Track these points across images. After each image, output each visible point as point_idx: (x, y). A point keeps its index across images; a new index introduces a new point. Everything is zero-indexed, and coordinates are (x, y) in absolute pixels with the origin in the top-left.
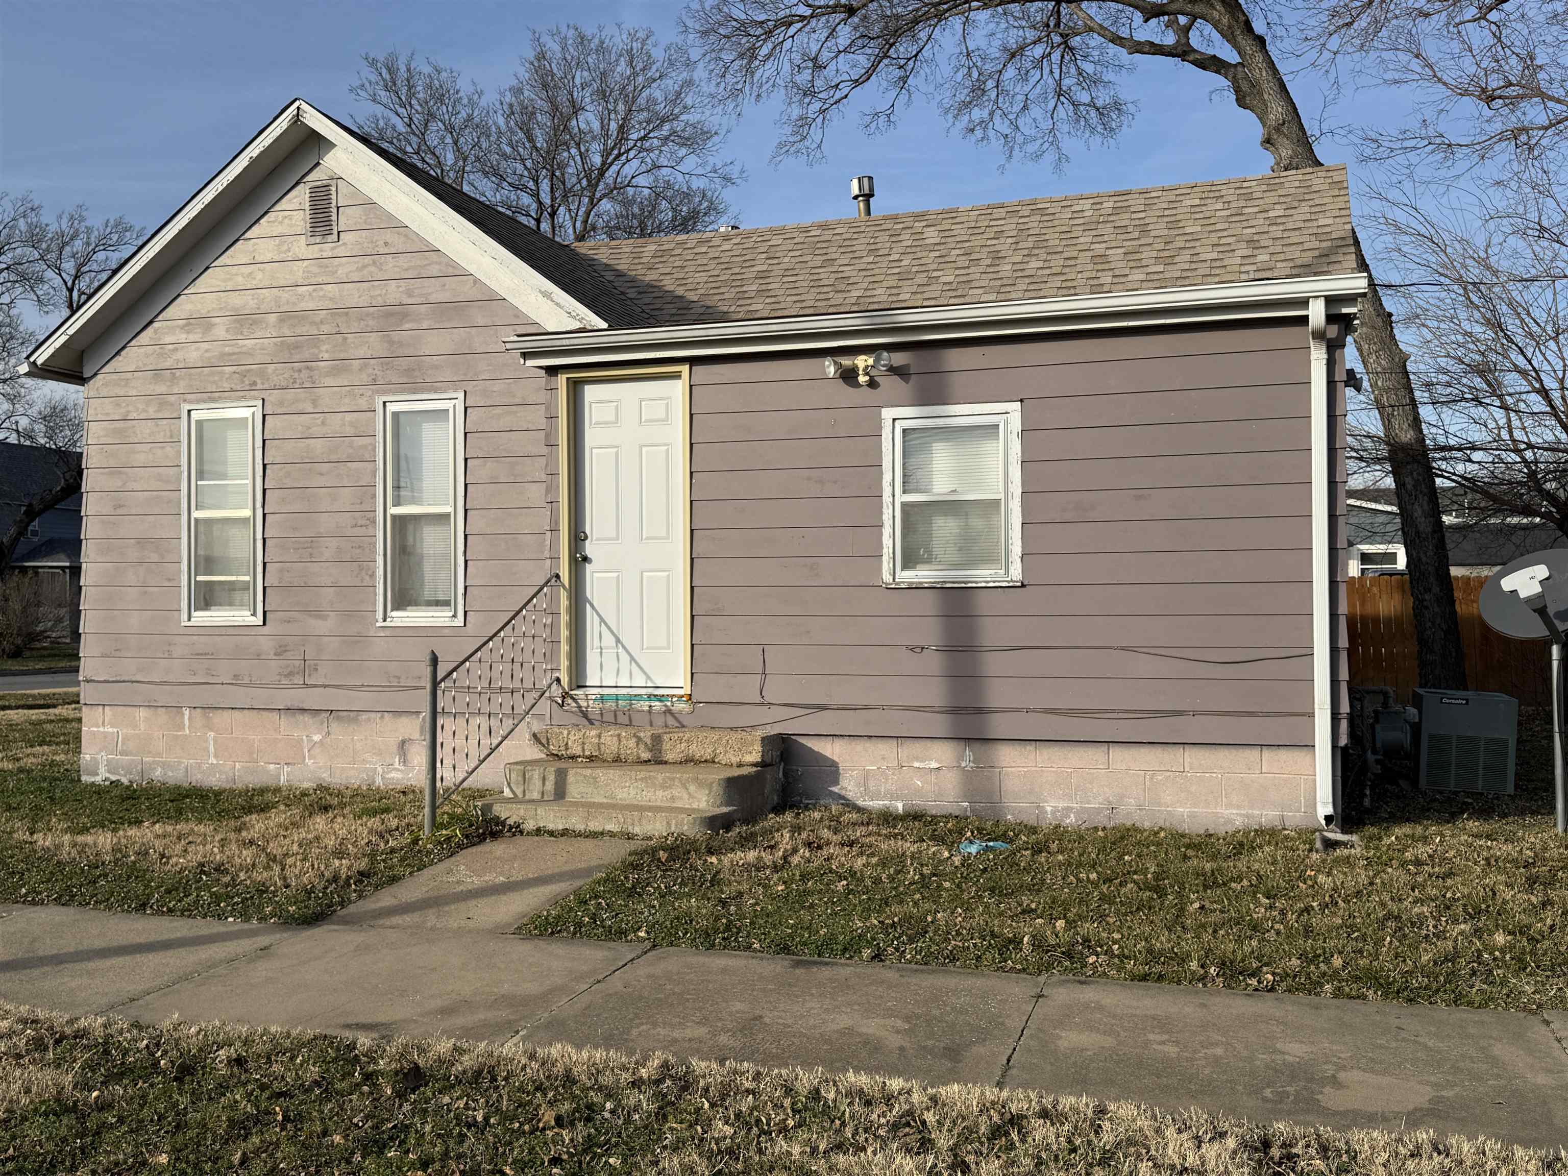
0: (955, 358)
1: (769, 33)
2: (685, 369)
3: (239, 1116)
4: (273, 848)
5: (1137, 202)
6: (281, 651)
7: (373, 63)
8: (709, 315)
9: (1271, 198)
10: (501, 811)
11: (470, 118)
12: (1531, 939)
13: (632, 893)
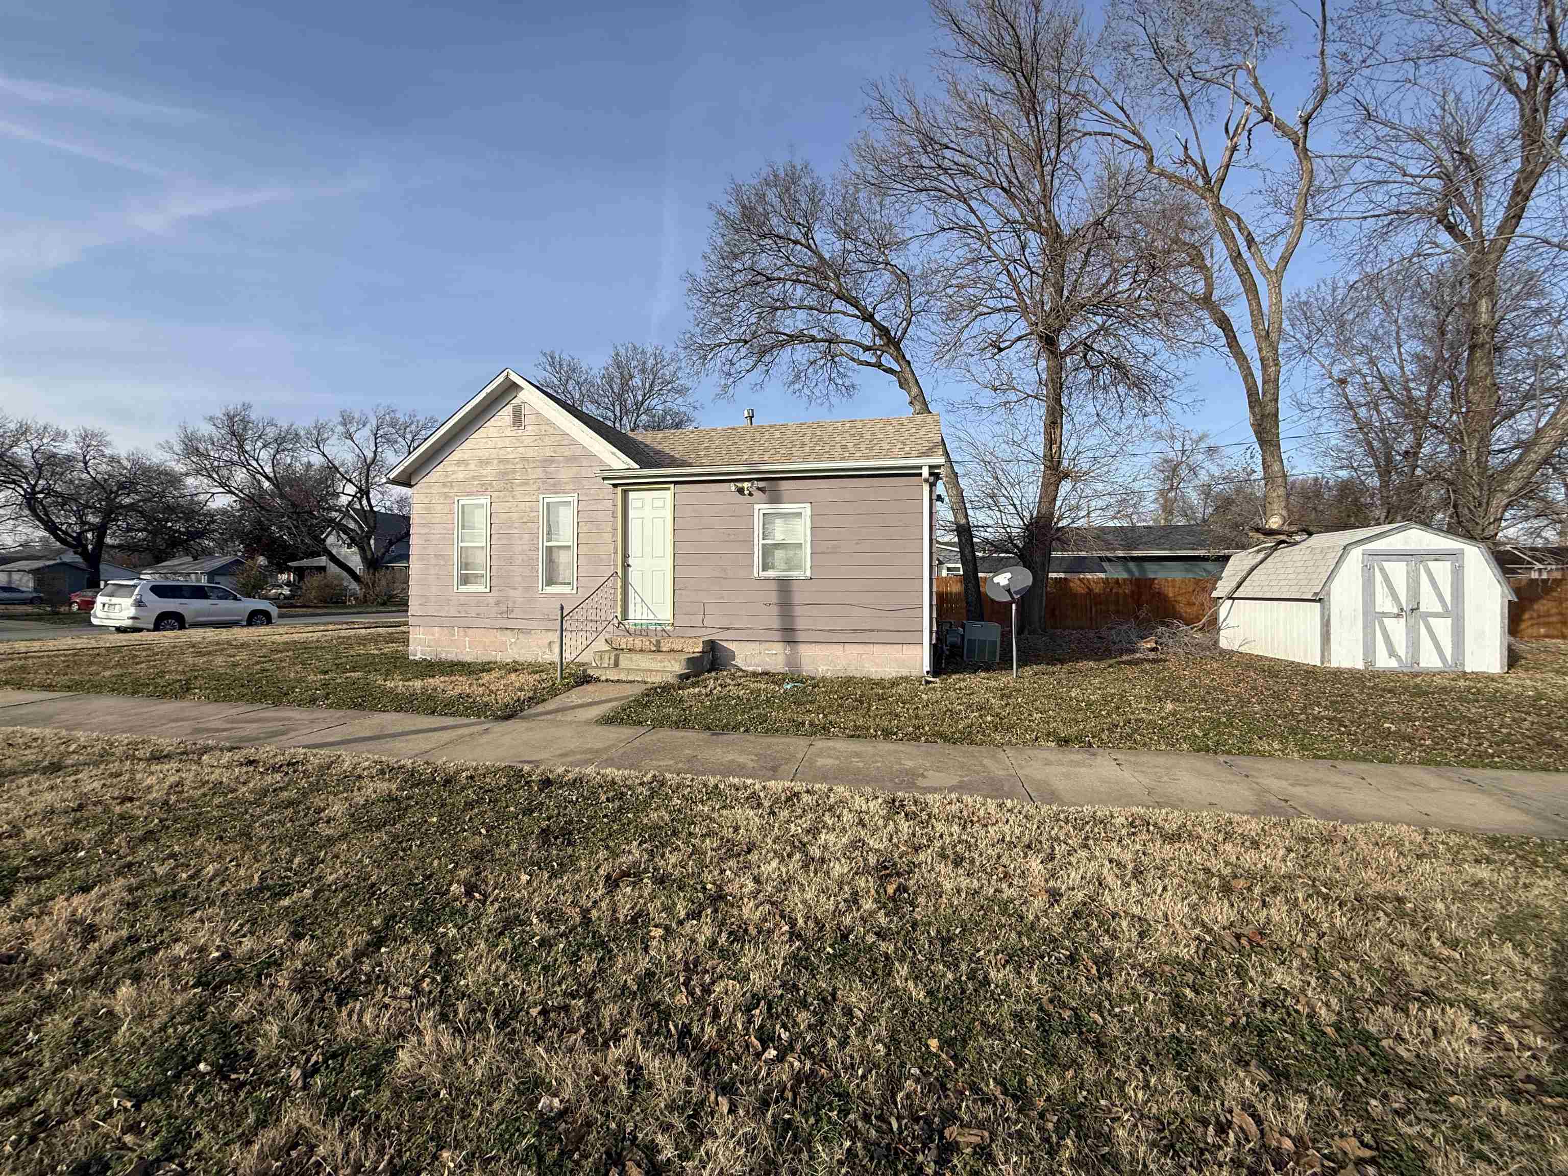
0: (784, 485)
1: (712, 349)
2: (672, 486)
3: (469, 800)
4: (492, 687)
5: (859, 425)
6: (497, 603)
7: (545, 354)
8: (684, 464)
9: (910, 425)
10: (590, 672)
11: (586, 379)
12: (1001, 719)
13: (645, 706)
